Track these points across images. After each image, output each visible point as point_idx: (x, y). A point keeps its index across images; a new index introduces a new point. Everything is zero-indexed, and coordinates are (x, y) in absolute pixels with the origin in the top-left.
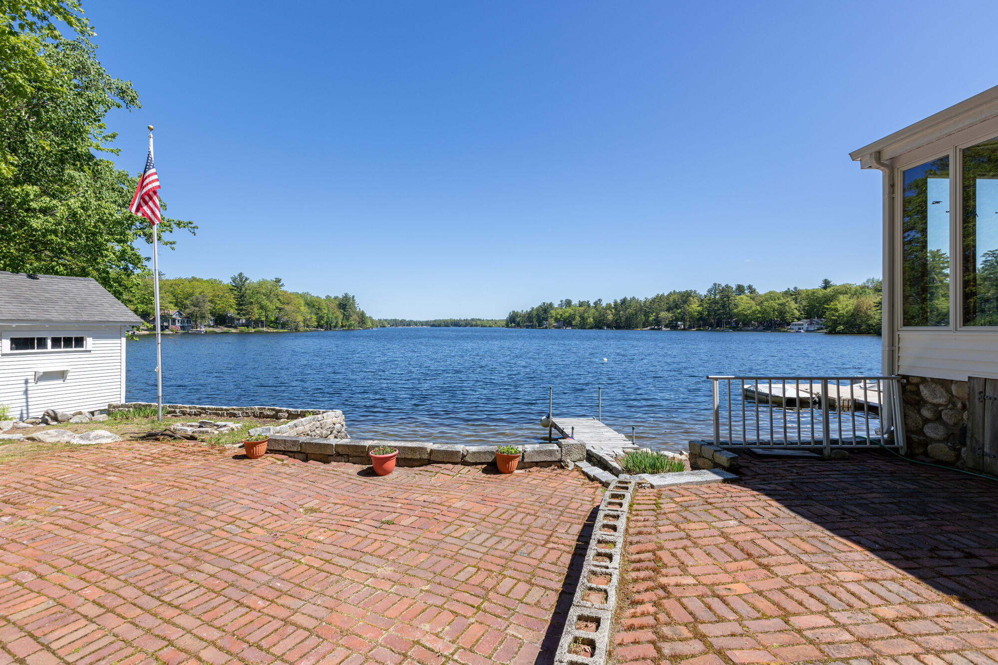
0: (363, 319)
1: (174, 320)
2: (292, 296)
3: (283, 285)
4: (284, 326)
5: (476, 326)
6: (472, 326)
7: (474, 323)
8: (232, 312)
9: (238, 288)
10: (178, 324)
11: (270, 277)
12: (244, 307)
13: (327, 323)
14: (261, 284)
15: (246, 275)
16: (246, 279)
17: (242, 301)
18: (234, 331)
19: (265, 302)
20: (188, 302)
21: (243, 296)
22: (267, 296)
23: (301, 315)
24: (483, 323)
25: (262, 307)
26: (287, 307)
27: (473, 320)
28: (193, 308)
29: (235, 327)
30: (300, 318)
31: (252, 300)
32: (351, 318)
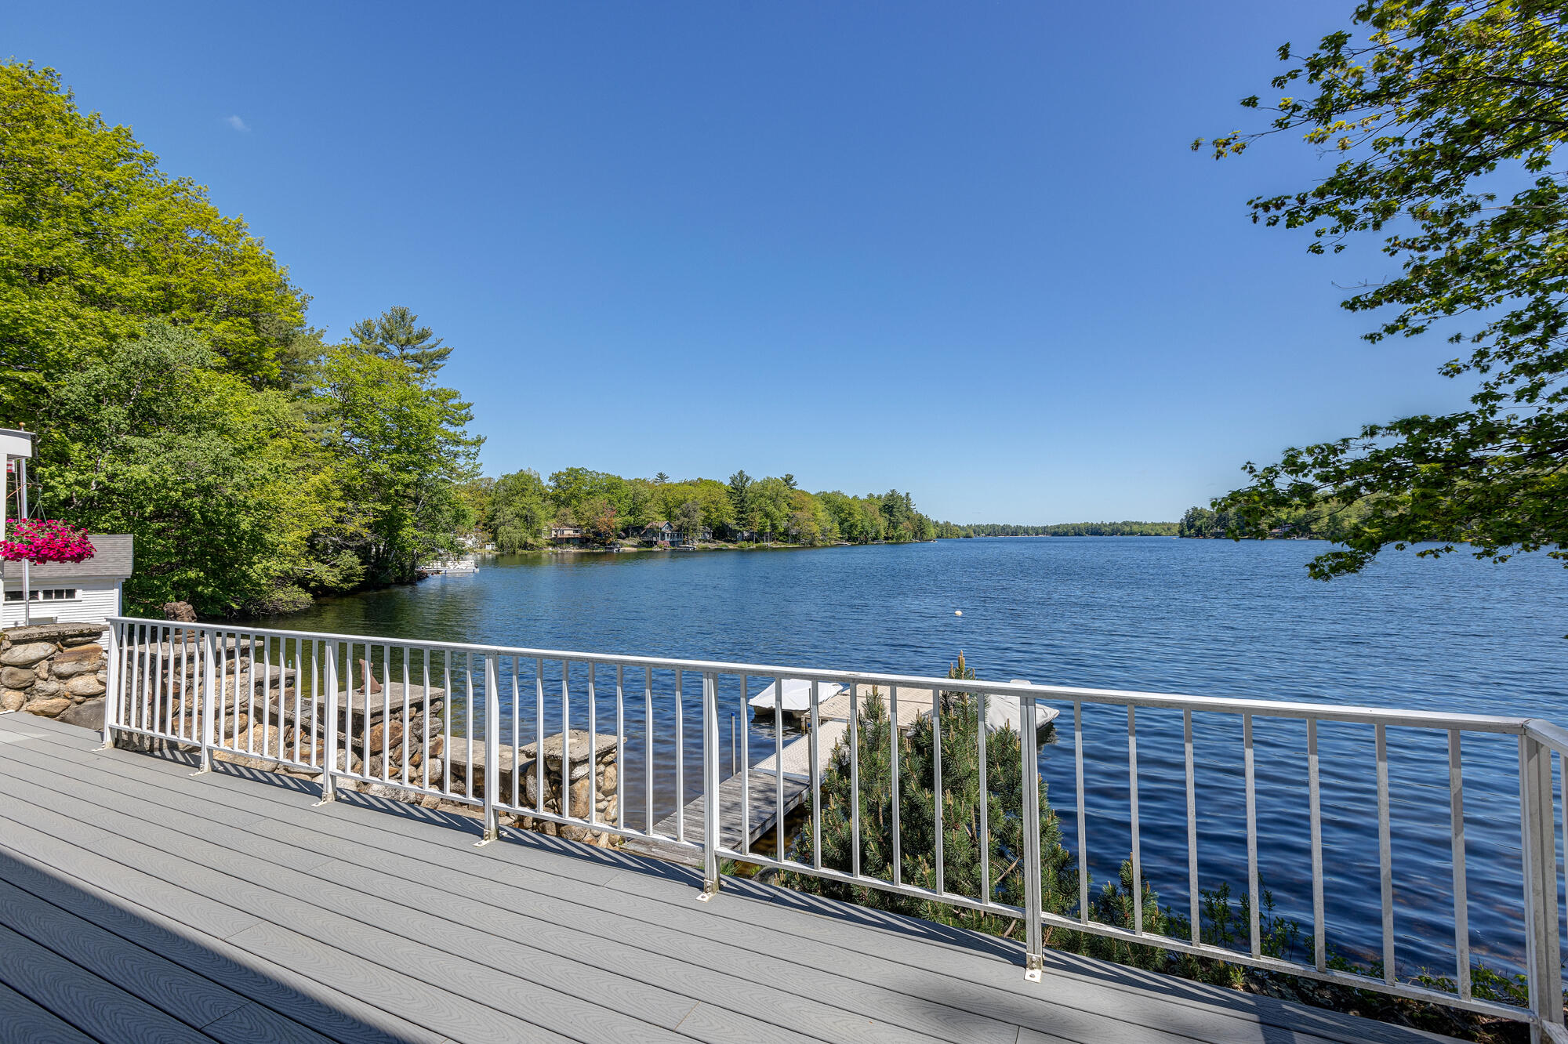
0: (920, 528)
1: (663, 534)
2: (806, 499)
3: (795, 484)
4: (796, 539)
5: (1132, 533)
6: (1122, 534)
7: (1127, 529)
8: (731, 522)
9: (737, 489)
10: (667, 539)
11: (779, 475)
12: (744, 516)
13: (861, 533)
14: (764, 485)
15: (746, 473)
16: (748, 479)
17: (742, 507)
18: (731, 546)
19: (771, 508)
20: (677, 511)
21: (743, 500)
22: (773, 500)
23: (820, 522)
24: (1145, 530)
25: (767, 515)
26: (798, 514)
27: (1125, 523)
28: (682, 518)
29: (734, 542)
30: (815, 528)
31: (753, 506)
32: (901, 527)
